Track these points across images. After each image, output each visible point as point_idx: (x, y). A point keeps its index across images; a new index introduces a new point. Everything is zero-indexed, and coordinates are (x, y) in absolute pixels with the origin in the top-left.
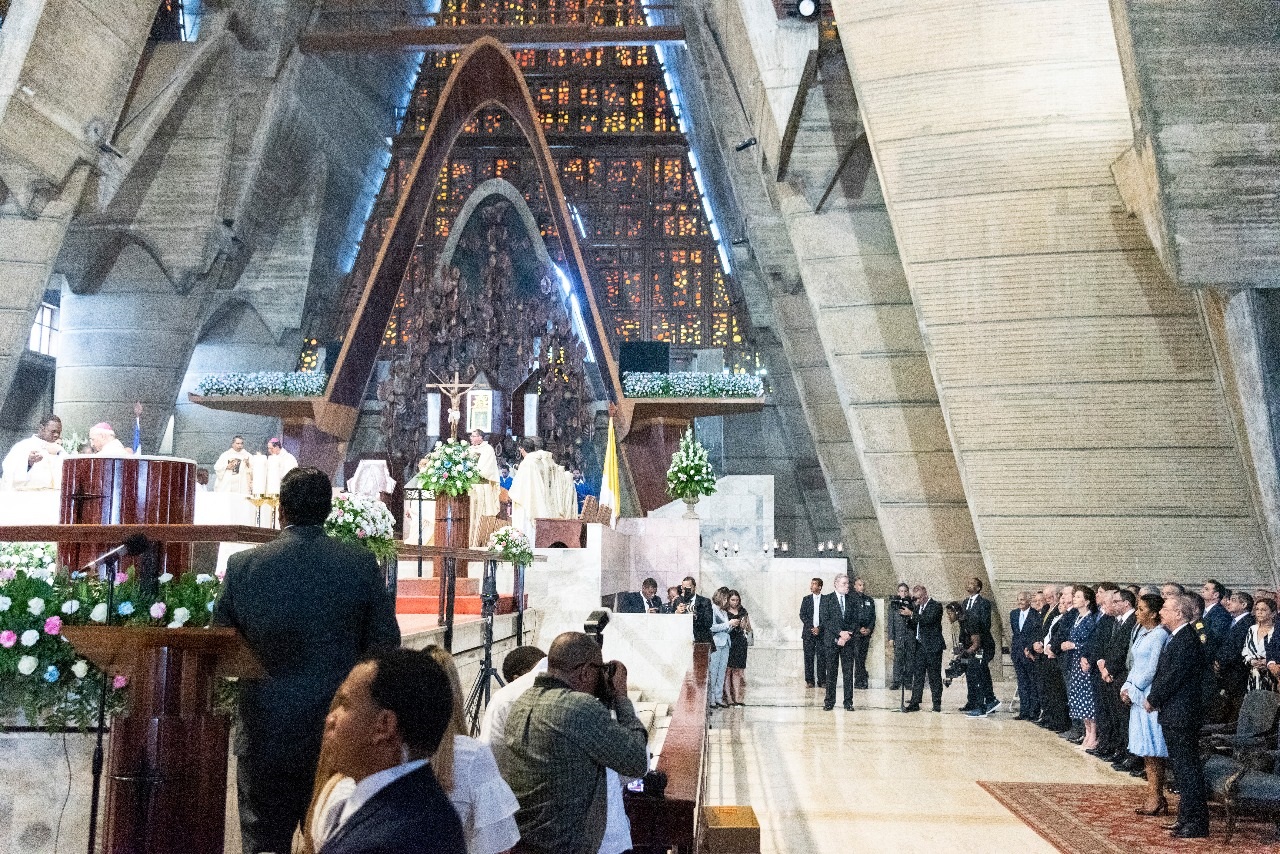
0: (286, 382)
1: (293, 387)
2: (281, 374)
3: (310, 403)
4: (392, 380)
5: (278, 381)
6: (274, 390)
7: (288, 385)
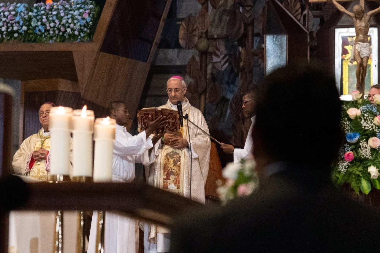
0: (30, 19)
1: (42, 28)
2: (21, 7)
3: (69, 55)
4: (203, 15)
5: (17, 19)
6: (11, 34)
7: (33, 24)
